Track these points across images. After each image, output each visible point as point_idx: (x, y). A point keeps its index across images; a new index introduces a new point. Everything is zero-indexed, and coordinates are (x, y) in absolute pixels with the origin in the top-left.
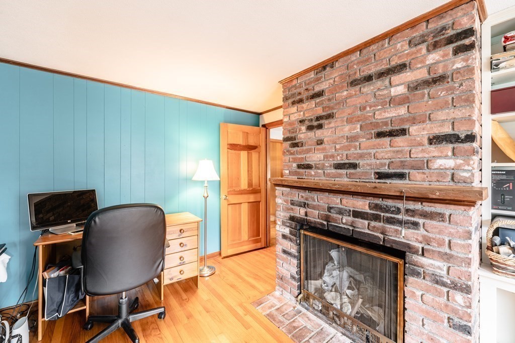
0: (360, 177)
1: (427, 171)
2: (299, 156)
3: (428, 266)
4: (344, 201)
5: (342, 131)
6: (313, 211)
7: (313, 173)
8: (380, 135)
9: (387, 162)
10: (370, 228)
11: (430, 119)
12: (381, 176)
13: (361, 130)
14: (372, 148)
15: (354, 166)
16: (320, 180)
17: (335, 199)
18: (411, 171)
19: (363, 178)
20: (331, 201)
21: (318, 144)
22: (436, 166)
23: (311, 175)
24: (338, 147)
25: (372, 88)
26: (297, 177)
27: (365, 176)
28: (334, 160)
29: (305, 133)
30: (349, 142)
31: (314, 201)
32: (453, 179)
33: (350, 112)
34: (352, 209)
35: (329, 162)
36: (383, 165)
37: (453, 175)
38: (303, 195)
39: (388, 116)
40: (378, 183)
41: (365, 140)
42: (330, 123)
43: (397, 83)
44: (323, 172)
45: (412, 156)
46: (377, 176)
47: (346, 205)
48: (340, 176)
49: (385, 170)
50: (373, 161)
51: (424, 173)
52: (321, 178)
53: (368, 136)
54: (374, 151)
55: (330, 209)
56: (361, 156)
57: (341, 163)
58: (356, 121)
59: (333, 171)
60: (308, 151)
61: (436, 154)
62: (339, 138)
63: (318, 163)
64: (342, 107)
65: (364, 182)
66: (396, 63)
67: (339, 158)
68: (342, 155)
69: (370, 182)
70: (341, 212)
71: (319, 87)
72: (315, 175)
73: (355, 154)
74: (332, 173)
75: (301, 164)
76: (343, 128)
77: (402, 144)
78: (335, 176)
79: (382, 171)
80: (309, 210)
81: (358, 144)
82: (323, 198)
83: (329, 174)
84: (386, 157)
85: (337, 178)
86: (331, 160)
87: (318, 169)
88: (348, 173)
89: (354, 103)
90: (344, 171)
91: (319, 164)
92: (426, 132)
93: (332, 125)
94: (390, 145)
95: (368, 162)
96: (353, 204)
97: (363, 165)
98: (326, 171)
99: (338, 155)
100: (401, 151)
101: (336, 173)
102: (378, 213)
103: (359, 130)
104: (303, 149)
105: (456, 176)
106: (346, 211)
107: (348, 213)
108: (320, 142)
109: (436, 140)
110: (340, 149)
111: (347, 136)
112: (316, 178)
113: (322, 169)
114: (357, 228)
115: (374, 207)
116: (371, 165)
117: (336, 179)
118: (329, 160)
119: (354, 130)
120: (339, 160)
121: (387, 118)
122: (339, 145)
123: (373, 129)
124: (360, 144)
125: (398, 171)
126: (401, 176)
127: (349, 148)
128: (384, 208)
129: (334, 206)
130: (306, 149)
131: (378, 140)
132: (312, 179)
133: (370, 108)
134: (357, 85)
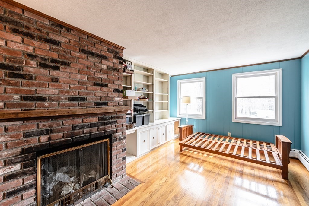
0: (87, 105)
1: (112, 102)
2: (26, 88)
3: (118, 135)
4: (85, 120)
5: (76, 77)
6: (58, 134)
7: (46, 104)
8: (97, 84)
9: (100, 97)
10: (99, 130)
11: (113, 83)
12: (97, 104)
13: (87, 79)
14: (94, 90)
15: (84, 99)
16: (55, 109)
17: (78, 120)
18: (108, 102)
19: (89, 105)
20: (75, 122)
21: (53, 81)
22: (115, 100)
23: (44, 106)
24: (72, 86)
25: (94, 60)
26: (20, 109)
27: (90, 105)
28: (69, 95)
29: (35, 67)
30: (80, 85)
31: (60, 125)
32: (119, 104)
33: (81, 67)
34: (89, 123)
35: (64, 96)
36: (98, 99)
37: (119, 103)
38: (46, 123)
39: (101, 76)
40: (96, 108)
41: (90, 85)
42: (66, 69)
43: (104, 64)
44: (58, 103)
45: (109, 96)
46: (96, 105)
47: (86, 122)
48: (74, 105)
49: (99, 101)
50: (94, 97)
51: (112, 103)
52: (56, 108)
53: (92, 84)
54: (94, 92)
55: (74, 128)
56: (88, 94)
57: (75, 97)
58: (85, 74)
59: (67, 102)
60: (40, 85)
61: (115, 96)
62: (73, 81)
63: (52, 96)
64: (75, 61)
65: (90, 108)
66: (104, 55)
67: (73, 94)
68: (76, 92)
69: (92, 108)
70: (83, 127)
71: (55, 37)
72: (49, 105)
73: (84, 92)
74: (67, 103)
75: (29, 96)
76: (77, 75)
77: (105, 91)
78: (69, 106)
79: (97, 102)
80: (52, 135)
81: (86, 87)
82: (68, 122)
83: (65, 104)
84: (100, 95)
85: (72, 107)
86: (66, 94)
87: (54, 101)
88: (79, 103)
89: (84, 63)
90: (76, 103)
91: (54, 97)
92: (112, 87)
93: (68, 70)
94: (101, 90)
95: (92, 97)
96: (90, 120)
97: (89, 99)
98: (61, 103)
99: (72, 92)
100: (105, 93)
101: (70, 104)
102: (102, 121)
103: (86, 79)
104: (32, 83)
105: (120, 103)
106: (86, 125)
107: (88, 126)
108: (55, 80)
109: (115, 91)
110: (73, 88)
111: (79, 81)
112: (50, 109)
113: (57, 101)
114: (92, 133)
115: (101, 119)
116: (93, 99)
117: (70, 108)
118: (64, 95)
119: (84, 78)
120: (73, 95)
121: (100, 77)
122: (73, 85)
123: (94, 81)
124: (87, 87)
125: (104, 102)
126: (105, 104)
127: (80, 88)
128: (105, 119)
129: (77, 125)
130: (37, 83)
131: (96, 87)
132: (45, 110)
133: (93, 69)
134: (86, 54)
